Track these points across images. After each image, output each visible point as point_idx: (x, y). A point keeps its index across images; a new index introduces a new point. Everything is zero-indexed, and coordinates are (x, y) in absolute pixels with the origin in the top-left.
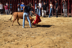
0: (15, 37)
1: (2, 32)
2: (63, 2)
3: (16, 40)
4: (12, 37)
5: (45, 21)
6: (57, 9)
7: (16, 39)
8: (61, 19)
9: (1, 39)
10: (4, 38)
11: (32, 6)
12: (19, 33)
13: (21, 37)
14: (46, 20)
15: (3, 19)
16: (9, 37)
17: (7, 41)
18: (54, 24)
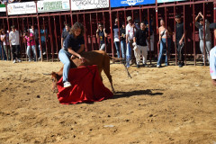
0: (55, 127)
1: (17, 114)
3: (58, 138)
4: (47, 128)
5: (144, 77)
6: (181, 41)
7: (59, 134)
8: (193, 72)
9: (14, 133)
10: (25, 132)
11: (105, 35)
12: (66, 115)
13: (73, 126)
14: (148, 76)
15: (20, 73)
16: (39, 128)
17: (33, 141)
18: (173, 88)
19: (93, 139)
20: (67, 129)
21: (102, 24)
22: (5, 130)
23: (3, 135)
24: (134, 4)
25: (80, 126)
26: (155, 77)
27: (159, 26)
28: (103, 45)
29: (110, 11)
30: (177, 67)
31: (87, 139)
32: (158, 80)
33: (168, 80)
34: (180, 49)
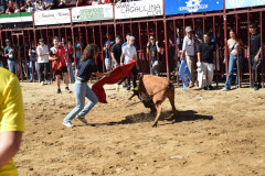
0: (111, 158)
3: (118, 170)
4: (102, 160)
5: (210, 101)
7: (118, 165)
9: (64, 164)
10: (76, 163)
11: (158, 49)
12: (121, 145)
13: (132, 157)
14: (215, 100)
16: (92, 159)
17: (89, 172)
18: (250, 115)
19: (159, 170)
20: (126, 160)
21: (154, 36)
22: (53, 161)
23: (53, 166)
24: (195, 10)
25: (141, 157)
26: (224, 102)
27: (228, 38)
28: (156, 63)
29: (165, 20)
30: (252, 90)
32: (228, 105)
33: (242, 105)
34: (256, 67)
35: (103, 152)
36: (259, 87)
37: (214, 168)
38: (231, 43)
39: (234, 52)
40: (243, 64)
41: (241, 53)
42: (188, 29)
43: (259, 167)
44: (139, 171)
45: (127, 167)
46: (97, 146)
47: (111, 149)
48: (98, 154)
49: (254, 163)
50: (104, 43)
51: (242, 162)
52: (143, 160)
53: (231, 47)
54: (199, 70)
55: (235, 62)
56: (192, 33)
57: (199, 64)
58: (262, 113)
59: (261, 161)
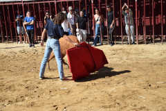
0: (22, 91)
2: (124, 10)
3: (26, 98)
4: (16, 92)
6: (111, 25)
7: (26, 95)
8: (121, 49)
12: (29, 82)
13: (36, 90)
16: (9, 92)
20: (32, 92)
21: (49, 12)
25: (41, 89)
27: (95, 14)
29: (55, 2)
30: (109, 46)
31: (48, 98)
34: (111, 32)
35: (16, 87)
36: (113, 44)
37: (87, 94)
38: (96, 17)
39: (98, 22)
40: (104, 30)
41: (102, 23)
42: (70, 8)
43: (113, 92)
44: (40, 98)
45: (32, 96)
46: (12, 83)
47: (21, 85)
48: (13, 89)
49: (110, 90)
50: (16, 17)
51: (103, 90)
52: (42, 91)
53: (96, 19)
54: (78, 34)
55: (99, 29)
56: (72, 11)
57: (77, 30)
58: (115, 60)
59: (114, 89)
